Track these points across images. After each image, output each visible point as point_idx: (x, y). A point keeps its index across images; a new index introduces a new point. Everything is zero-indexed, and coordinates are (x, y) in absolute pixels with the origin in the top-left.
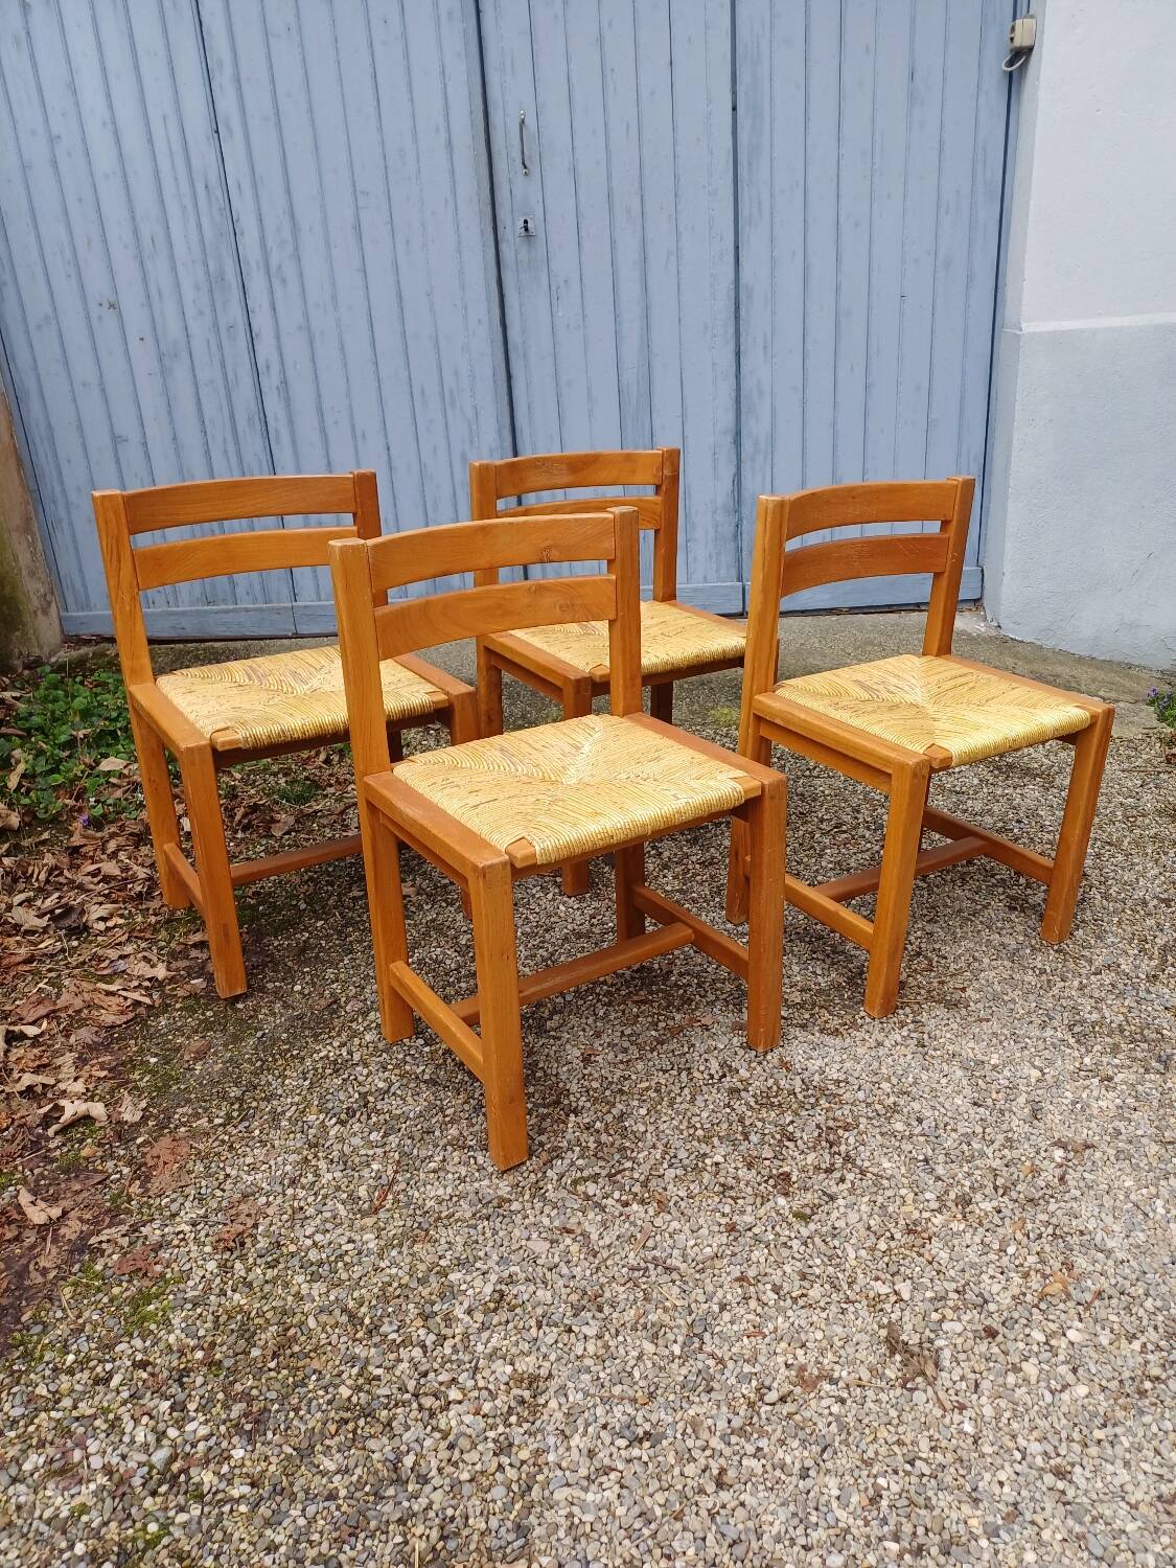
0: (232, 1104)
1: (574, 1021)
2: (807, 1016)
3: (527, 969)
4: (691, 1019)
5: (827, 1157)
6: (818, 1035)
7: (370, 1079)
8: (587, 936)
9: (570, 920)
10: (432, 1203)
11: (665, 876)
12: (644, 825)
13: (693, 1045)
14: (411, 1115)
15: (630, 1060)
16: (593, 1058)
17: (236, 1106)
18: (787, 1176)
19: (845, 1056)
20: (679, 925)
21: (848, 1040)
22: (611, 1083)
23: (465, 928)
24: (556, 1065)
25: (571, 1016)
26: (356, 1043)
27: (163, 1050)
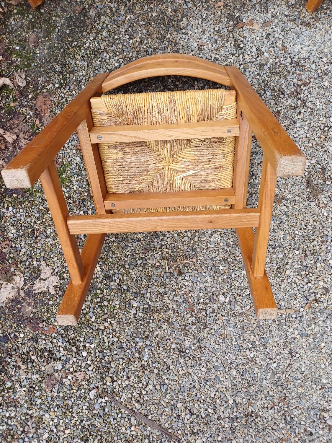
2: (296, 13)
5: (295, 100)
6: (300, 26)
15: (218, 48)
16: (202, 47)
18: (279, 112)
19: (310, 42)
21: (313, 30)
24: (187, 52)
25: (191, 19)
26: (100, 38)
27: (19, 41)
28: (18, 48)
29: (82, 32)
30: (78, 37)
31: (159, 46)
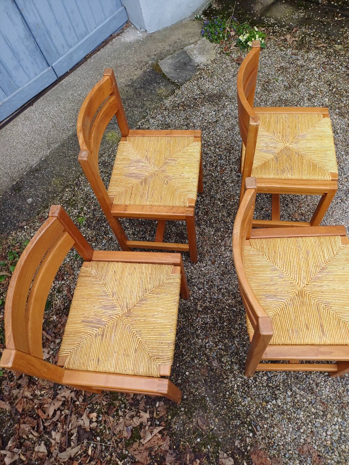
0: (244, 426)
10: (331, 395)
17: (246, 426)
27: (194, 434)
28: (199, 440)
29: (222, 382)
30: (224, 387)
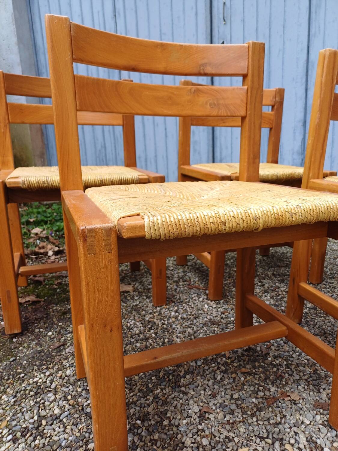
1: (199, 380)
3: (178, 340)
4: (282, 393)
7: (52, 405)
8: (218, 324)
9: (209, 314)
11: (265, 296)
12: (257, 218)
13: (285, 416)
14: (63, 444)
15: (234, 422)
16: (207, 415)
20: (277, 323)
22: (218, 442)
23: (151, 311)
24: (179, 417)
25: (198, 377)
26: (59, 375)
29: (41, 365)
30: (33, 369)
31: (137, 401)
